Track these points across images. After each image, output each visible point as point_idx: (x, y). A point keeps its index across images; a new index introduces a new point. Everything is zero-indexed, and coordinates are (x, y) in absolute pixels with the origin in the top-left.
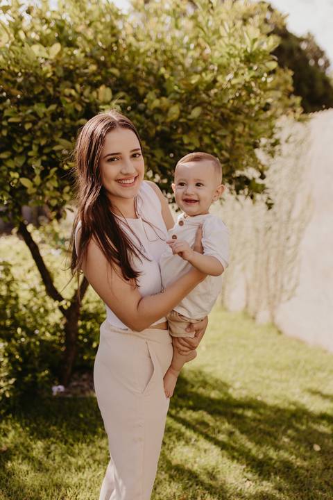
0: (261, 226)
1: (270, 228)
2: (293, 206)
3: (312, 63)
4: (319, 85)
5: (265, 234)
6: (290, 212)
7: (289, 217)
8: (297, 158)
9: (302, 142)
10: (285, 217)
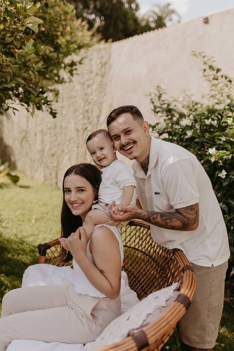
0: (80, 127)
1: (86, 128)
2: (100, 112)
3: (126, 6)
4: (131, 22)
5: (83, 133)
6: (99, 117)
7: (98, 121)
8: (103, 76)
9: (106, 64)
10: (95, 121)
